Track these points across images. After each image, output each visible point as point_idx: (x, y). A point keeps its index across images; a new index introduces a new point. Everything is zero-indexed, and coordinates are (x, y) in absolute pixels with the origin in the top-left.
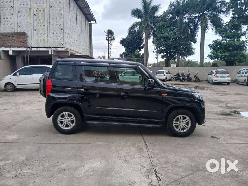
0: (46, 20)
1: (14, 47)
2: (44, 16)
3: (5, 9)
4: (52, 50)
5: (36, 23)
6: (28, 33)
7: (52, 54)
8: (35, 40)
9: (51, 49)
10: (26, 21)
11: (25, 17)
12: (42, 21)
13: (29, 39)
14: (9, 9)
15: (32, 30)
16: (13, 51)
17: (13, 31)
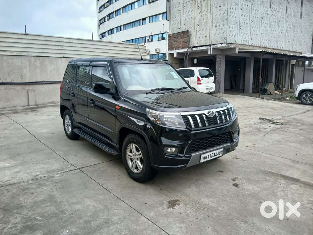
0: (209, 11)
1: (178, 48)
2: (208, 5)
3: (174, 7)
4: (211, 49)
5: (199, 17)
6: (192, 31)
7: (211, 53)
8: (198, 38)
9: (210, 47)
10: (190, 17)
11: (190, 13)
12: (205, 13)
13: (192, 37)
14: (177, 6)
15: (195, 26)
16: (177, 53)
17: (179, 31)
